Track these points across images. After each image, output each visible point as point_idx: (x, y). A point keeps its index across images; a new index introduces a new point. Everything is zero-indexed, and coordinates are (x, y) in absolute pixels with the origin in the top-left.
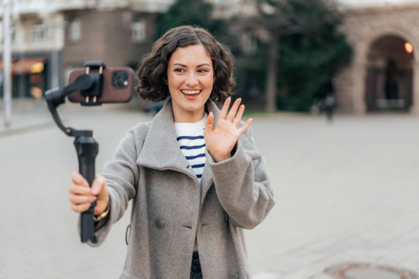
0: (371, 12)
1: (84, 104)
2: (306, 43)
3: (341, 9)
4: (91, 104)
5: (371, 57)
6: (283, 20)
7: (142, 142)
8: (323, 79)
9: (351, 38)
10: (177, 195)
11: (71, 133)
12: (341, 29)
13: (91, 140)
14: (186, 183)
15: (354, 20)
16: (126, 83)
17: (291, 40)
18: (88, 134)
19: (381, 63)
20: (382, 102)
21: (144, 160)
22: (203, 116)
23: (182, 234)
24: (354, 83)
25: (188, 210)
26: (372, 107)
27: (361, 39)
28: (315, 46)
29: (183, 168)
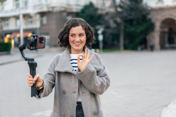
0: (161, 10)
1: (31, 50)
2: (135, 23)
3: (149, 9)
4: (33, 50)
5: (161, 27)
6: (125, 14)
7: (57, 63)
8: (142, 37)
9: (153, 20)
10: (70, 81)
11: (26, 59)
12: (149, 17)
13: (34, 62)
14: (73, 77)
15: (155, 13)
16: (43, 42)
17: (129, 22)
18: (33, 60)
19: (166, 30)
20: (167, 45)
21: (57, 69)
22: (82, 52)
23: (72, 96)
24: (155, 38)
25: (74, 86)
26: (163, 47)
27: (157, 20)
28: (138, 24)
29: (71, 71)
